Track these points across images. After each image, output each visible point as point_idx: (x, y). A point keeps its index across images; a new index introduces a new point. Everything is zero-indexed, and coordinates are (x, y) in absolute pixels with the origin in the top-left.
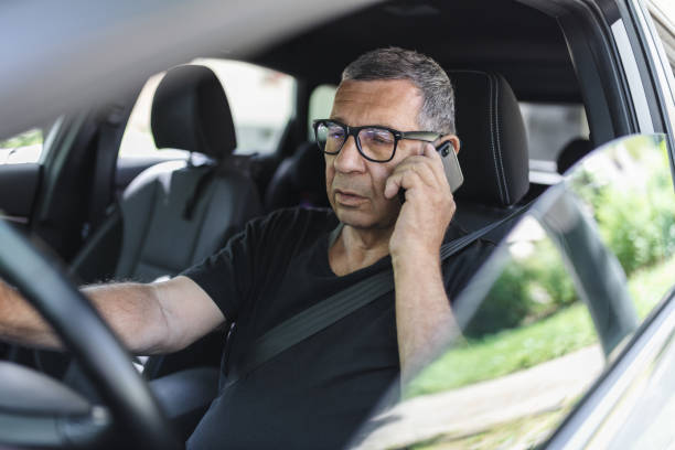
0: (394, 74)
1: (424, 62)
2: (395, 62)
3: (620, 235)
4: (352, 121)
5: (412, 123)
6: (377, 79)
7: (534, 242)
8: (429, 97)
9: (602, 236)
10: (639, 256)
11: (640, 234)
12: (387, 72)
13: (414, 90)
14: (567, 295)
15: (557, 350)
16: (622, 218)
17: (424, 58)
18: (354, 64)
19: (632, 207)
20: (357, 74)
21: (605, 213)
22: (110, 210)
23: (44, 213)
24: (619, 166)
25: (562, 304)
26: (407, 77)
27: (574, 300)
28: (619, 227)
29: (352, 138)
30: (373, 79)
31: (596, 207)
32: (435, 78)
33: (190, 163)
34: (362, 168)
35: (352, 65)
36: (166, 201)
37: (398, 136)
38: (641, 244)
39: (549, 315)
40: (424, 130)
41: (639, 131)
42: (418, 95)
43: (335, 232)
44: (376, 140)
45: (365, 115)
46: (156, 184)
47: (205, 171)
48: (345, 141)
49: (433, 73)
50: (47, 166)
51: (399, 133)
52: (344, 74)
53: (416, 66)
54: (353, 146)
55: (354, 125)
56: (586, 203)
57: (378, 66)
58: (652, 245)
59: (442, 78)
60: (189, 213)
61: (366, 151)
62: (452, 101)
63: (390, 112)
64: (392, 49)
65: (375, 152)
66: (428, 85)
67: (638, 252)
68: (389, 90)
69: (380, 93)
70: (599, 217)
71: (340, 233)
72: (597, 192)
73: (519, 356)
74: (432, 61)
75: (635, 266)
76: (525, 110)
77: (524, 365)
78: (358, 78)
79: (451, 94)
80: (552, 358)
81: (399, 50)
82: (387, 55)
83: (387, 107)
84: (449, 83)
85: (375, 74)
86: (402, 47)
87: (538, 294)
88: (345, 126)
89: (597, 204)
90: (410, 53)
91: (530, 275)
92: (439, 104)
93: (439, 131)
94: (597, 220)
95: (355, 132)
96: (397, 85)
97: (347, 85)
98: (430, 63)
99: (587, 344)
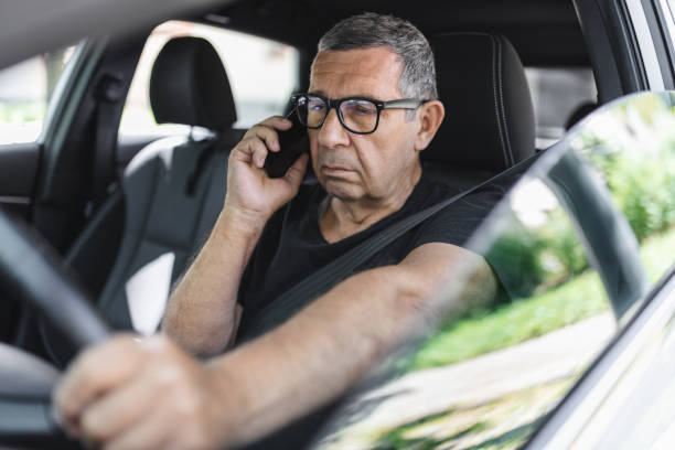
0: (372, 41)
1: (400, 27)
2: (373, 28)
3: (632, 202)
4: (332, 94)
5: (394, 90)
6: (355, 48)
7: (547, 212)
8: (408, 62)
9: (614, 203)
10: (651, 223)
11: (652, 200)
12: (363, 40)
13: (393, 57)
14: (579, 264)
15: (568, 319)
16: (634, 184)
17: (401, 22)
18: (328, 34)
19: (645, 173)
20: (332, 45)
21: (618, 180)
22: (112, 188)
23: (46, 192)
24: (631, 132)
25: (574, 272)
26: (385, 43)
27: (586, 268)
28: (630, 194)
29: (333, 111)
30: (350, 48)
31: (608, 174)
32: (412, 43)
33: (190, 138)
34: (347, 142)
35: (326, 34)
36: (168, 178)
37: (380, 107)
38: (653, 211)
39: (560, 284)
40: (406, 97)
41: (649, 88)
42: (396, 61)
43: (324, 203)
44: (358, 110)
45: (345, 86)
46: (157, 161)
47: (206, 146)
48: (327, 114)
49: (410, 38)
50: (47, 146)
51: (382, 103)
52: (320, 45)
53: (393, 31)
54: (336, 119)
55: (335, 98)
56: (598, 170)
57: (353, 34)
58: (665, 211)
59: (420, 42)
60: (191, 189)
61: (349, 123)
62: (432, 64)
63: (371, 81)
64: (368, 14)
65: (358, 123)
66: (407, 50)
67: (651, 218)
68: (366, 58)
69: (358, 62)
70: (613, 185)
71: (329, 206)
72: (610, 158)
73: (531, 325)
74: (409, 24)
75: (647, 233)
76: (532, 76)
77: (536, 334)
78: (335, 48)
79: (431, 58)
80: (562, 326)
81: (374, 15)
82: (363, 22)
83: (367, 76)
84: (428, 45)
85: (351, 43)
86: (376, 12)
87: (550, 263)
88: (325, 99)
89: (608, 170)
90: (385, 18)
91: (541, 245)
92: (419, 68)
93: (421, 97)
94: (609, 187)
95: (336, 104)
96: (375, 52)
97: (324, 56)
98: (407, 27)
99: (599, 311)
